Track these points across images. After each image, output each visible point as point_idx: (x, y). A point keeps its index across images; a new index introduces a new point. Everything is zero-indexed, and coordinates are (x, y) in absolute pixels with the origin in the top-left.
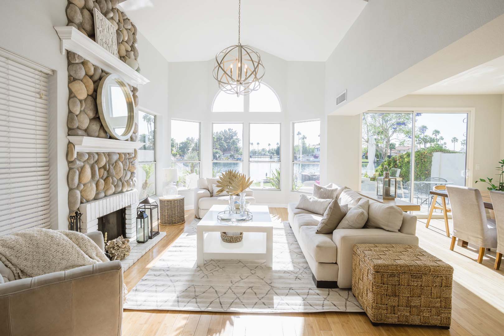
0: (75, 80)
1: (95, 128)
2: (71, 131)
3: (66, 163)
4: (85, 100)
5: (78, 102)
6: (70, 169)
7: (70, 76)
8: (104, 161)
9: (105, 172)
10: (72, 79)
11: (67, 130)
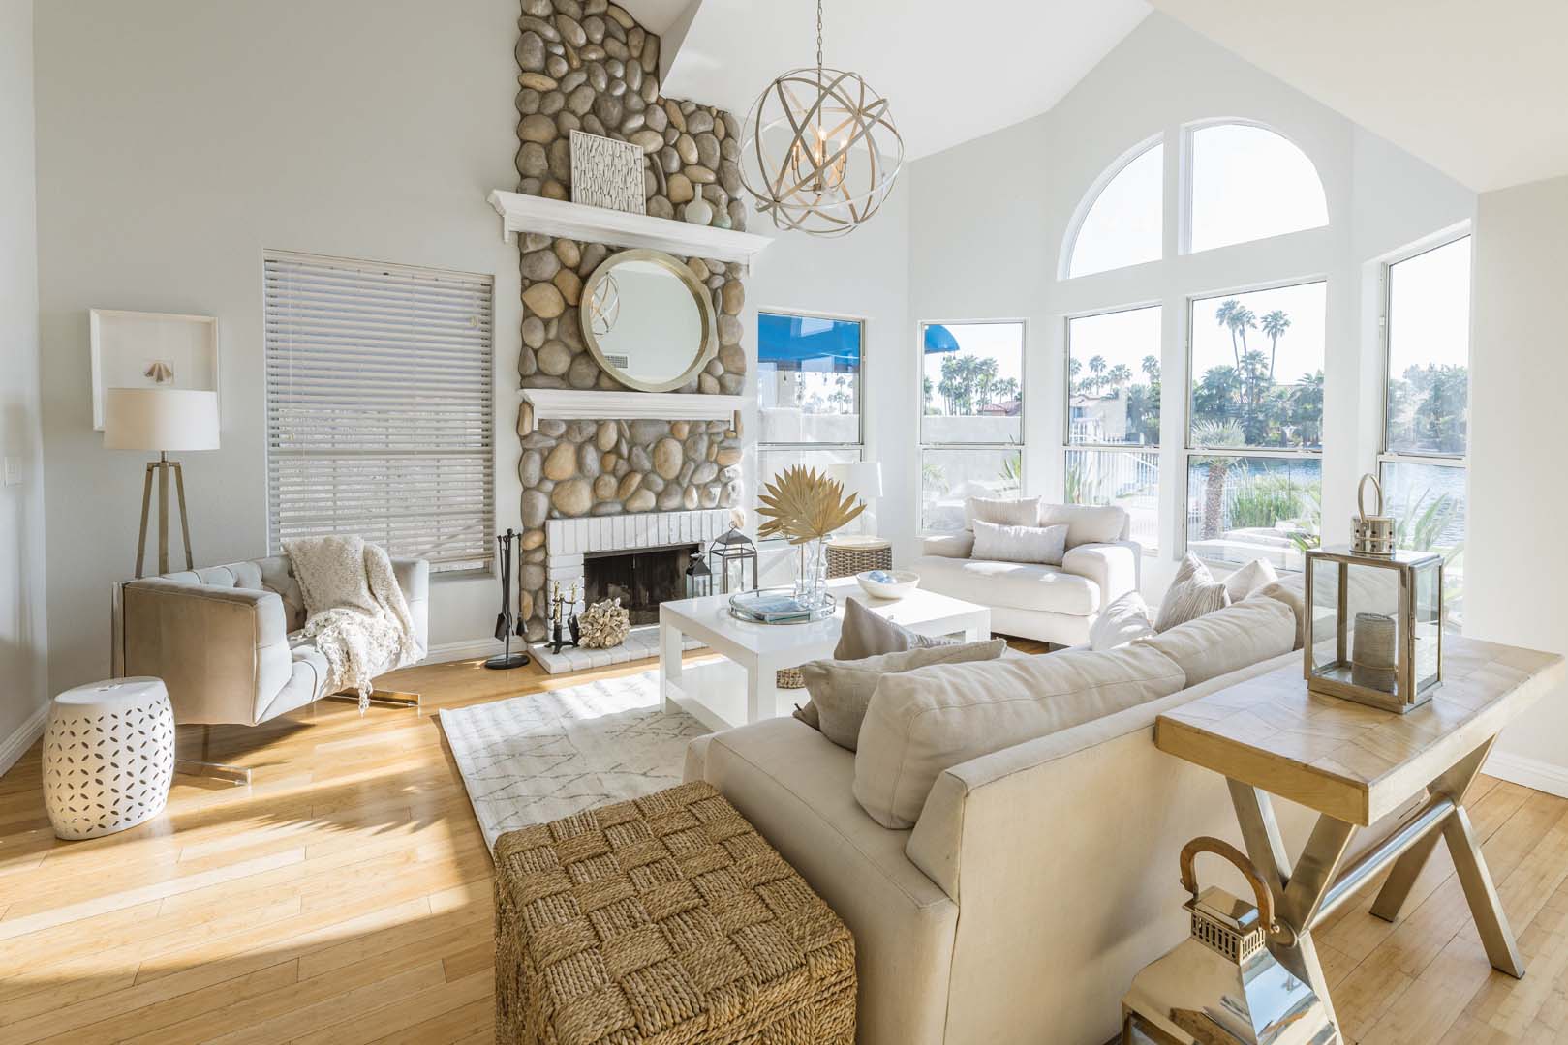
0: (533, 282)
1: (585, 370)
2: (526, 381)
3: (517, 439)
4: (560, 318)
5: (540, 325)
6: (525, 450)
7: (524, 278)
8: (610, 438)
9: (621, 461)
10: (528, 283)
11: (519, 378)
